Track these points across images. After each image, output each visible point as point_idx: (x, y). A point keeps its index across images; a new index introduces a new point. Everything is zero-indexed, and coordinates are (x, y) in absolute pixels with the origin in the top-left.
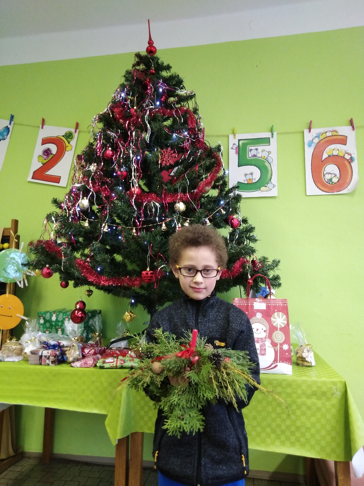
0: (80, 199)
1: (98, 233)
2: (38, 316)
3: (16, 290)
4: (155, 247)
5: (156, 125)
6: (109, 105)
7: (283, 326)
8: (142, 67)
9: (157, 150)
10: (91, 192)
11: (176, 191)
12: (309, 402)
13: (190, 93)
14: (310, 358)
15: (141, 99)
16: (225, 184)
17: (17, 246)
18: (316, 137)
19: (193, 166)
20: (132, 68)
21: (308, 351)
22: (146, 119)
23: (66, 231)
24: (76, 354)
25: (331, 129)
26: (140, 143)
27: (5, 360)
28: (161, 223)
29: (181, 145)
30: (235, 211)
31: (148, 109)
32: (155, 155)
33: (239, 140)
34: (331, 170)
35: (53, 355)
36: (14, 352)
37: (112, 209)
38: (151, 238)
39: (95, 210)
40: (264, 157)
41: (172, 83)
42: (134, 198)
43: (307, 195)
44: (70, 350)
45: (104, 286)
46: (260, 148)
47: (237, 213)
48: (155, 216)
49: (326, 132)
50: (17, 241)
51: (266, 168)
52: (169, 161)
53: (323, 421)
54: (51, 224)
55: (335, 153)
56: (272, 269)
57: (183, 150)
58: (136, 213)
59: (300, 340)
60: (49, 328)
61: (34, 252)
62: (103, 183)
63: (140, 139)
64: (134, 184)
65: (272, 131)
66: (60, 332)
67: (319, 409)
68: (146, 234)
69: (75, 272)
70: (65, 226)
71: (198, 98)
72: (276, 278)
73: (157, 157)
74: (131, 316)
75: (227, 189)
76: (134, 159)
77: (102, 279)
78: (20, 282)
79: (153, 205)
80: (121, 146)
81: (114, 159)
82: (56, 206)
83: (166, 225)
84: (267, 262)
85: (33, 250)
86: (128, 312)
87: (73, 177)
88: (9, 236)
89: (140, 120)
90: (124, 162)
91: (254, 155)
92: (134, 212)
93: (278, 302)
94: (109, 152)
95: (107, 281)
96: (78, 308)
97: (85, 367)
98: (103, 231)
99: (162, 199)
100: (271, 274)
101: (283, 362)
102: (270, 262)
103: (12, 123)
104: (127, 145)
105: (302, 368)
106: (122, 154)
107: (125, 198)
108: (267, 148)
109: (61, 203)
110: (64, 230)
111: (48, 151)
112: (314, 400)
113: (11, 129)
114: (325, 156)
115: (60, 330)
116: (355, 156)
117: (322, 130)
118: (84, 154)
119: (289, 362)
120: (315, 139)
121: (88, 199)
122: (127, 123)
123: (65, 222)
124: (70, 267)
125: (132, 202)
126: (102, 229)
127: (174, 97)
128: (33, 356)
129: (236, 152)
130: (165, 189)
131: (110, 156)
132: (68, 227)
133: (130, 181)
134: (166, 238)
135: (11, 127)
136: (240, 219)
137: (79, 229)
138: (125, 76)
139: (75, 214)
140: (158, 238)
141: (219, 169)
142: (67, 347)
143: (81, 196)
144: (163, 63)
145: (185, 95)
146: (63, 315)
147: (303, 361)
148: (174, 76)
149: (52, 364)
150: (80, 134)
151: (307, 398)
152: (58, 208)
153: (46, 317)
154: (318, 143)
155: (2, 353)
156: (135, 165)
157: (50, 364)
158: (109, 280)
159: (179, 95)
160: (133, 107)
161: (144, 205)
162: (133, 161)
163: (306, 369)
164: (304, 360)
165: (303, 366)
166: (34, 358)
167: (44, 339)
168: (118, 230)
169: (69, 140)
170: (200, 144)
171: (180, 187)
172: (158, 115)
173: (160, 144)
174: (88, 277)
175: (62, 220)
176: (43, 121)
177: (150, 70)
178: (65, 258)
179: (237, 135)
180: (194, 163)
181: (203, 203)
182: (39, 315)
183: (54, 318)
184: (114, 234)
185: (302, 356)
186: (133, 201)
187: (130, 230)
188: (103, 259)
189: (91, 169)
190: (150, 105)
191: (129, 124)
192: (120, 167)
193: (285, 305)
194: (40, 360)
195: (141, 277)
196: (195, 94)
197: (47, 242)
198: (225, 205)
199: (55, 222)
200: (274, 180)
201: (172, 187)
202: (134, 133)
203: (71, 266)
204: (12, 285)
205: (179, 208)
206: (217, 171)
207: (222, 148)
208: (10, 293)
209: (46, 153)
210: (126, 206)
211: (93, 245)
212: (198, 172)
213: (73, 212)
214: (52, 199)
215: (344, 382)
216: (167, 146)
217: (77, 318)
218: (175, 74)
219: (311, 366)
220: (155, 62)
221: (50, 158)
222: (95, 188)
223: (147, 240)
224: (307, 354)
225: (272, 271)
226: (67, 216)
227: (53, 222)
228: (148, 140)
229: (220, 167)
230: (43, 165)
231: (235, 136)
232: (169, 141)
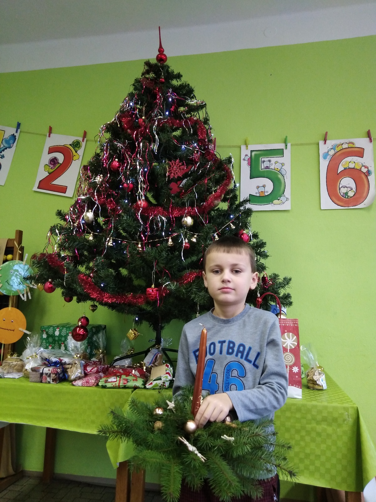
0: (85, 212)
1: (102, 247)
2: (41, 330)
3: (19, 304)
4: (161, 263)
5: (165, 136)
6: (117, 114)
7: (293, 347)
8: (152, 75)
9: (165, 162)
10: (96, 205)
11: (183, 204)
12: (319, 428)
13: (200, 103)
14: (322, 381)
15: (150, 108)
16: (235, 197)
17: (21, 258)
18: (332, 149)
19: (202, 178)
20: (142, 76)
21: (320, 374)
22: (154, 130)
23: (69, 245)
24: (78, 372)
25: (347, 141)
26: (147, 154)
27: (5, 377)
28: (167, 238)
29: (190, 156)
30: (245, 226)
31: (157, 119)
32: (163, 167)
33: (252, 151)
34: (347, 183)
35: (54, 372)
36: (15, 368)
37: (117, 222)
38: (157, 254)
39: (100, 222)
40: (277, 169)
41: (182, 92)
42: (140, 211)
43: (322, 209)
44: (72, 368)
45: (107, 302)
46: (273, 160)
47: (247, 228)
48: (162, 230)
49: (342, 144)
50: (21, 252)
51: (279, 180)
52: (177, 173)
53: (334, 449)
54: (55, 237)
55: (352, 166)
56: (283, 287)
57: (192, 162)
58: (142, 227)
59: (312, 362)
60: (52, 343)
61: (37, 265)
62: (109, 196)
63: (147, 151)
64: (140, 196)
65: (285, 142)
66: (63, 348)
67: (329, 436)
68: (152, 249)
69: (78, 288)
70: (69, 239)
71: (209, 108)
72: (287, 296)
73: (165, 169)
74: (135, 334)
75: (237, 203)
76: (141, 171)
77: (105, 296)
78: (23, 295)
79: (159, 219)
80: (128, 157)
81: (120, 170)
82: (60, 218)
83: (173, 241)
84: (278, 280)
85: (35, 264)
86: (131, 330)
87: (79, 188)
88: (13, 247)
89: (148, 131)
90: (130, 174)
91: (267, 167)
92: (140, 227)
93: (289, 323)
94: (116, 163)
95: (110, 298)
96: (80, 325)
97: (87, 386)
98: (107, 246)
99: (169, 213)
100: (282, 292)
101: (292, 385)
102: (281, 279)
103: (19, 131)
104: (134, 156)
105: (312, 392)
106: (129, 165)
107: (131, 212)
108: (280, 160)
109: (66, 215)
110: (68, 243)
111: (55, 160)
112: (324, 426)
113: (17, 138)
114: (341, 169)
115: (63, 345)
116: (372, 169)
117: (338, 142)
118: (90, 165)
119: (298, 386)
120: (330, 151)
121: (93, 212)
122: (135, 133)
123: (69, 235)
124: (73, 283)
125: (138, 216)
126: (107, 243)
127: (184, 107)
128: (34, 373)
129: (248, 163)
130: (172, 203)
131: (116, 168)
132: (71, 242)
133: (136, 194)
134: (172, 254)
135: (17, 135)
136: (251, 234)
137: (83, 242)
138: (134, 85)
139: (79, 227)
140: (164, 254)
141: (230, 182)
142: (69, 364)
143: (86, 209)
144: (173, 72)
145: (195, 105)
146: (67, 330)
147: (314, 384)
148: (184, 85)
149: (53, 382)
150: (88, 142)
151: (317, 424)
152: (63, 220)
153: (49, 331)
154: (333, 155)
155: (2, 368)
156: (142, 177)
157: (51, 382)
158: (112, 297)
159: (190, 105)
160: (141, 116)
161: (150, 219)
162: (140, 174)
163: (316, 392)
164: (315, 383)
165: (314, 389)
166: (34, 375)
167: (46, 355)
168: (123, 245)
169: (77, 149)
170: (210, 156)
171: (187, 201)
172: (167, 126)
173: (168, 155)
174: (90, 293)
175: (66, 234)
176: (51, 129)
177: (160, 79)
178: (68, 274)
179: (249, 146)
180: (203, 176)
181: (213, 217)
182: (42, 329)
183: (57, 333)
184: (119, 248)
185: (313, 379)
186: (139, 214)
187: (135, 245)
188: (106, 275)
189: (97, 181)
190: (159, 115)
191: (137, 135)
192: (127, 178)
193: (296, 325)
194: (40, 377)
195: (146, 294)
196: (205, 104)
197: (50, 255)
198: (235, 219)
199: (58, 235)
200: (287, 193)
201: (180, 201)
202: (141, 144)
203: (74, 281)
204: (15, 297)
205: (187, 222)
206: (228, 185)
207: (233, 160)
208: (12, 306)
209: (53, 162)
210: (132, 220)
211: (97, 260)
212: (207, 185)
213: (77, 224)
214: (57, 211)
215: (356, 408)
216: (176, 158)
217: (78, 335)
218: (186, 83)
219: (322, 390)
220: (165, 70)
221: (57, 167)
222: (100, 200)
223: (152, 256)
224: (318, 376)
225: (282, 289)
226: (72, 228)
227: (56, 235)
228: (156, 151)
229: (231, 179)
230: (50, 174)
231: (247, 146)
232: (178, 153)
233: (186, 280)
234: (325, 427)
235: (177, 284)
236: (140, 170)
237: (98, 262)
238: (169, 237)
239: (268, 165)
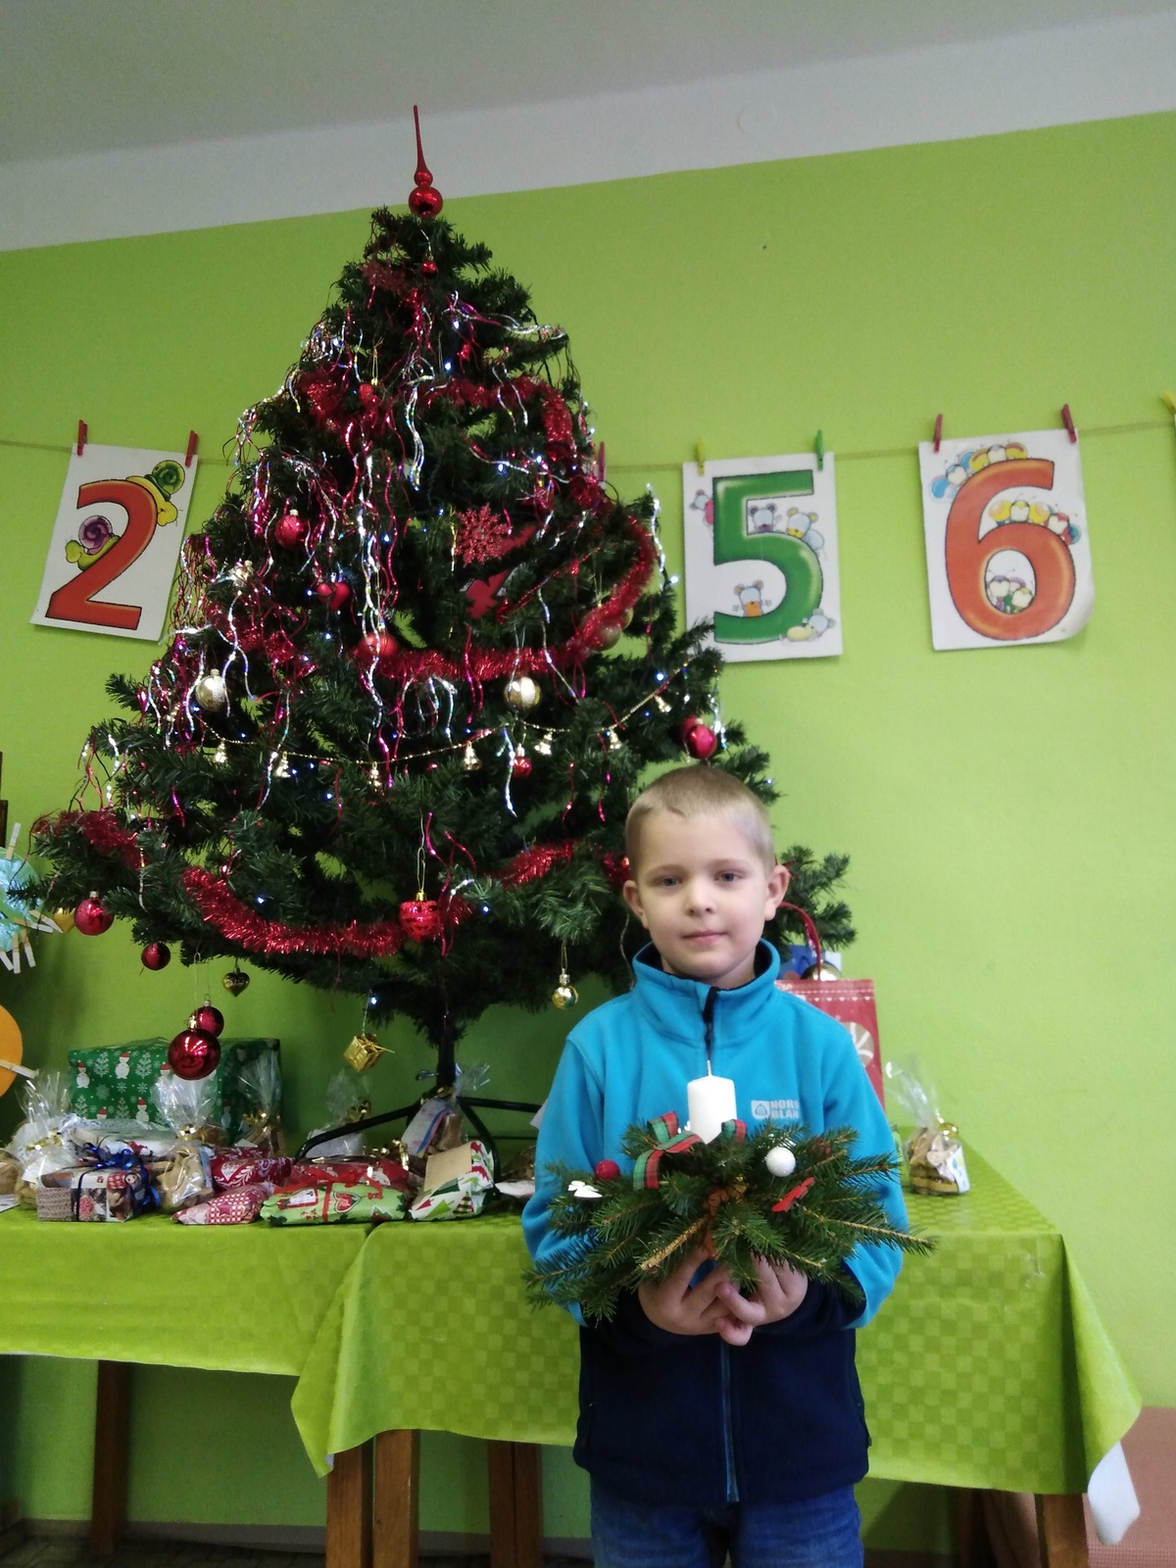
0: (200, 677)
1: (257, 782)
2: (71, 1064)
4: (443, 823)
5: (441, 434)
6: (291, 373)
8: (396, 253)
9: (447, 513)
10: (234, 653)
11: (508, 642)
12: (948, 1308)
13: (550, 334)
14: (953, 1167)
15: (395, 351)
16: (668, 618)
18: (957, 465)
19: (562, 561)
20: (365, 257)
21: (946, 1146)
22: (407, 417)
23: (152, 781)
24: (194, 1180)
25: (1003, 440)
26: (389, 492)
28: (460, 745)
29: (525, 496)
30: (702, 704)
31: (416, 384)
32: (439, 529)
33: (716, 480)
34: (1009, 567)
35: (116, 1186)
37: (300, 703)
38: (429, 795)
39: (249, 710)
40: (797, 531)
41: (494, 302)
42: (373, 667)
43: (937, 647)
44: (175, 1168)
45: (275, 952)
46: (783, 504)
47: (707, 709)
48: (442, 724)
49: (989, 450)
51: (802, 565)
52: (484, 547)
53: (995, 1367)
54: (105, 759)
55: (1019, 515)
56: (824, 885)
57: (528, 514)
58: (380, 714)
59: (921, 1111)
60: (107, 1103)
61: (50, 851)
62: (273, 623)
63: (388, 481)
64: (372, 622)
65: (817, 449)
66: (142, 1114)
67: (980, 1329)
68: (413, 780)
69: (184, 911)
70: (149, 763)
71: (577, 350)
72: (839, 913)
73: (447, 536)
74: (370, 1051)
75: (676, 634)
76: (370, 544)
77: (269, 931)
78: (9, 955)
79: (433, 690)
80: (329, 503)
81: (306, 545)
82: (122, 700)
83: (478, 754)
84: (809, 865)
85: (46, 846)
86: (359, 1038)
87: (178, 605)
89: (388, 420)
90: (339, 555)
91: (765, 526)
92: (373, 714)
93: (845, 992)
94: (292, 521)
95: (285, 937)
96: (192, 1027)
97: (223, 1224)
98: (272, 776)
99: (462, 668)
100: (822, 900)
102: (816, 863)
104: (349, 499)
105: (926, 1201)
106: (334, 527)
107: (344, 669)
108: (803, 503)
109: (138, 690)
110: (147, 776)
111: (99, 526)
112: (964, 1299)
114: (987, 525)
115: (142, 1108)
116: (1079, 522)
117: (976, 444)
118: (210, 531)
120: (953, 471)
121: (224, 674)
122: (349, 429)
123: (151, 751)
124: (166, 894)
125: (368, 680)
126: (270, 768)
127: (501, 347)
128: (53, 1191)
129: (707, 518)
130: (473, 637)
131: (295, 537)
132: (157, 771)
133: (360, 614)
134: (477, 794)
136: (719, 728)
137: (197, 770)
138: (341, 284)
139: (181, 723)
140: (453, 794)
141: (650, 572)
142: (163, 1159)
143: (202, 667)
144: (463, 241)
145: (535, 339)
146: (153, 1059)
147: (929, 1177)
148: (497, 280)
149: (114, 1215)
150: (202, 467)
151: (942, 1295)
152: (130, 707)
153: (97, 1065)
154: (963, 485)
156: (375, 561)
157: (109, 1218)
158: (293, 936)
159: (517, 340)
160: (368, 379)
162: (369, 551)
163: (939, 1202)
164: (934, 1175)
165: (930, 1193)
166: (53, 1200)
167: (87, 1135)
168: (322, 771)
169: (168, 488)
170: (586, 493)
171: (519, 631)
172: (447, 404)
173: (454, 494)
174: (223, 926)
175: (142, 746)
176: (83, 429)
177: (422, 263)
178: (149, 866)
179: (707, 465)
180: (565, 553)
181: (602, 682)
182: (73, 1060)
183: (122, 1070)
184: (309, 786)
185: (927, 1163)
186: (370, 677)
187: (359, 770)
188: (273, 867)
189: (233, 578)
190: (422, 371)
191: (355, 434)
192: (327, 569)
193: (868, 998)
194: (73, 1205)
195: (398, 922)
196: (566, 338)
197: (92, 816)
198: (670, 684)
199: (117, 754)
200: (830, 604)
201: (496, 632)
202: (369, 462)
203: (170, 891)
205: (519, 694)
206: (643, 577)
207: (657, 505)
209: (93, 532)
210: (347, 693)
211: (240, 822)
212: (580, 582)
213: (175, 717)
214: (109, 678)
215: (1058, 1239)
216: (479, 501)
217: (189, 1061)
218: (503, 276)
219: (955, 1194)
220: (438, 236)
221: (106, 548)
222: (245, 638)
223: (414, 800)
224: (941, 1154)
225: (822, 892)
226: (159, 731)
227: (110, 752)
228: (418, 482)
229: (652, 563)
230: (84, 571)
231: (701, 466)
232: (486, 486)
233: (524, 872)
234: (967, 1302)
235: (493, 884)
236: (367, 539)
237: (245, 828)
238: (464, 742)
239: (768, 522)
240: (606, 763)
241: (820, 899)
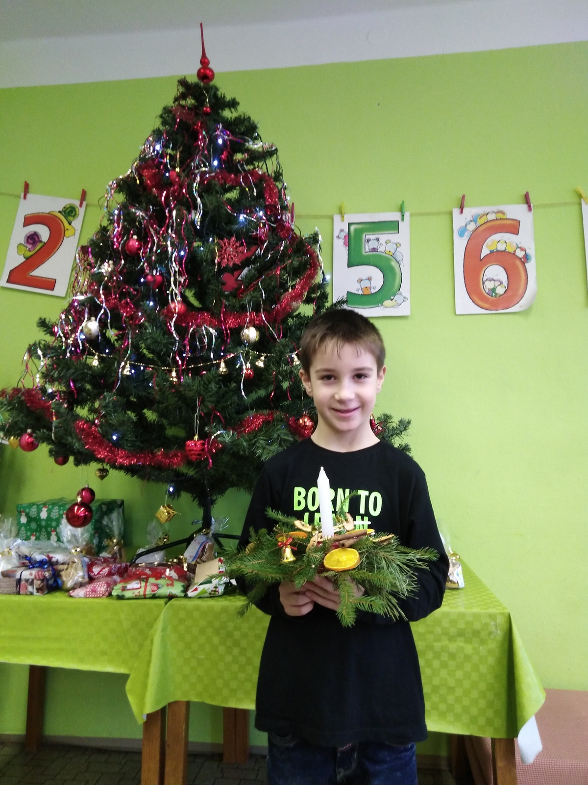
0: (85, 321)
1: (114, 377)
2: (18, 511)
4: (208, 401)
5: (211, 200)
6: (134, 163)
8: (190, 101)
9: (213, 240)
10: (103, 310)
11: (243, 308)
12: (453, 647)
13: (268, 148)
14: (457, 576)
15: (188, 153)
16: (324, 296)
18: (471, 221)
19: (272, 267)
20: (174, 103)
21: (454, 565)
22: (194, 190)
23: (60, 374)
24: (79, 575)
25: (495, 209)
26: (184, 229)
28: (218, 361)
29: (253, 232)
31: (199, 172)
32: (209, 249)
33: (350, 225)
34: (495, 274)
35: (39, 577)
37: (136, 337)
38: (202, 387)
39: (110, 337)
40: (390, 252)
41: (240, 129)
42: (174, 319)
43: (458, 313)
44: (69, 570)
45: (122, 464)
46: (384, 237)
48: (209, 350)
49: (488, 214)
51: (392, 269)
52: (232, 258)
53: (475, 676)
54: (36, 361)
55: (501, 247)
56: (397, 434)
57: (256, 241)
58: (177, 344)
60: (36, 531)
61: (7, 408)
62: (123, 295)
63: (184, 223)
64: (174, 296)
65: (401, 210)
67: (467, 658)
68: (193, 379)
69: (75, 443)
70: (59, 365)
71: (282, 156)
73: (213, 252)
74: (169, 513)
76: (174, 256)
77: (119, 454)
79: (204, 332)
80: (153, 232)
81: (141, 254)
82: (45, 331)
83: (227, 366)
84: (391, 423)
85: (5, 405)
86: (163, 506)
87: (75, 282)
89: (184, 191)
90: (158, 261)
91: (374, 248)
92: (174, 344)
94: (134, 242)
95: (128, 457)
96: (79, 501)
97: (93, 598)
98: (122, 374)
99: (220, 321)
100: (397, 442)
102: (394, 423)
104: (163, 231)
106: (155, 245)
107: (159, 320)
108: (394, 237)
109: (53, 326)
110: (57, 372)
111: (35, 236)
112: (460, 643)
114: (485, 252)
115: (53, 534)
116: (531, 252)
117: (480, 210)
118: (91, 245)
120: (469, 224)
121: (98, 319)
122: (164, 194)
123: (59, 359)
124: (66, 434)
125: (171, 326)
126: (120, 370)
127: (243, 153)
128: (7, 579)
129: (345, 243)
130: (225, 305)
131: (135, 250)
132: (63, 368)
133: (168, 292)
134: (226, 386)
137: (83, 369)
138: (161, 116)
139: (75, 344)
140: (213, 386)
141: (315, 273)
142: (63, 564)
143: (86, 316)
144: (224, 97)
145: (261, 150)
146: (60, 510)
148: (242, 118)
149: (38, 592)
150: (89, 209)
151: (450, 640)
152: (49, 335)
153: (31, 512)
154: (474, 231)
156: (176, 264)
157: (35, 593)
158: (131, 457)
159: (251, 150)
160: (174, 168)
161: (191, 331)
162: (173, 260)
163: (449, 593)
166: (7, 583)
167: (25, 551)
168: (147, 373)
169: (70, 218)
170: (285, 231)
171: (249, 303)
172: (215, 184)
173: (217, 231)
174: (95, 451)
175: (54, 356)
176: (27, 186)
177: (203, 107)
178: (58, 420)
179: (346, 216)
180: (273, 263)
181: (290, 328)
182: (19, 509)
183: (44, 515)
184: (141, 378)
186: (172, 325)
187: (166, 373)
188: (121, 421)
189: (103, 271)
190: (202, 165)
191: (167, 197)
192: (152, 267)
194: (17, 586)
195: (185, 450)
196: (276, 150)
197: (29, 392)
199: (42, 359)
200: (405, 289)
201: (237, 303)
202: (174, 213)
203: (68, 432)
205: (248, 336)
206: (312, 277)
207: (320, 237)
209: (31, 240)
210: (160, 333)
211: (105, 398)
212: (280, 278)
213: (73, 341)
214: (38, 320)
215: (507, 615)
216: (230, 235)
217: (77, 518)
218: (245, 116)
219: (457, 589)
220: (212, 94)
221: (38, 248)
222: (109, 302)
223: (193, 389)
225: (397, 438)
226: (64, 348)
227: (39, 358)
228: (199, 224)
229: (317, 269)
230: (27, 259)
231: (343, 217)
232: (234, 226)
233: (248, 427)
234: (462, 644)
235: (233, 434)
236: (172, 253)
237: (107, 401)
238: (220, 360)
239: (376, 247)
240: (291, 372)
241: (395, 441)
